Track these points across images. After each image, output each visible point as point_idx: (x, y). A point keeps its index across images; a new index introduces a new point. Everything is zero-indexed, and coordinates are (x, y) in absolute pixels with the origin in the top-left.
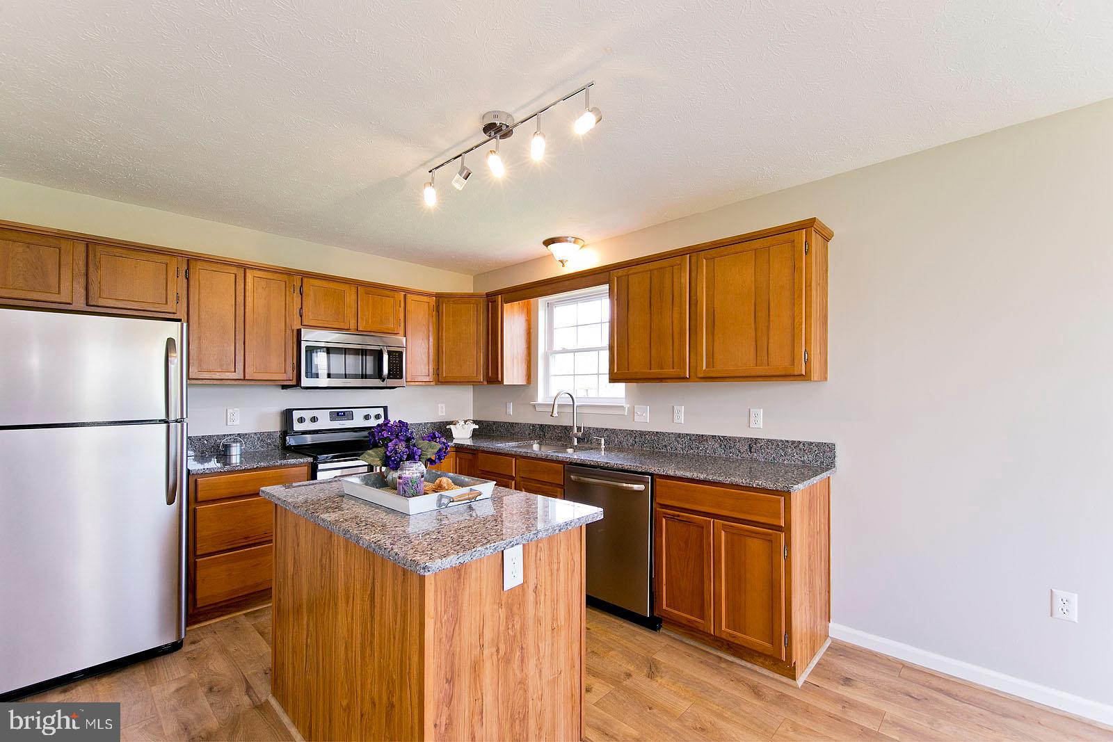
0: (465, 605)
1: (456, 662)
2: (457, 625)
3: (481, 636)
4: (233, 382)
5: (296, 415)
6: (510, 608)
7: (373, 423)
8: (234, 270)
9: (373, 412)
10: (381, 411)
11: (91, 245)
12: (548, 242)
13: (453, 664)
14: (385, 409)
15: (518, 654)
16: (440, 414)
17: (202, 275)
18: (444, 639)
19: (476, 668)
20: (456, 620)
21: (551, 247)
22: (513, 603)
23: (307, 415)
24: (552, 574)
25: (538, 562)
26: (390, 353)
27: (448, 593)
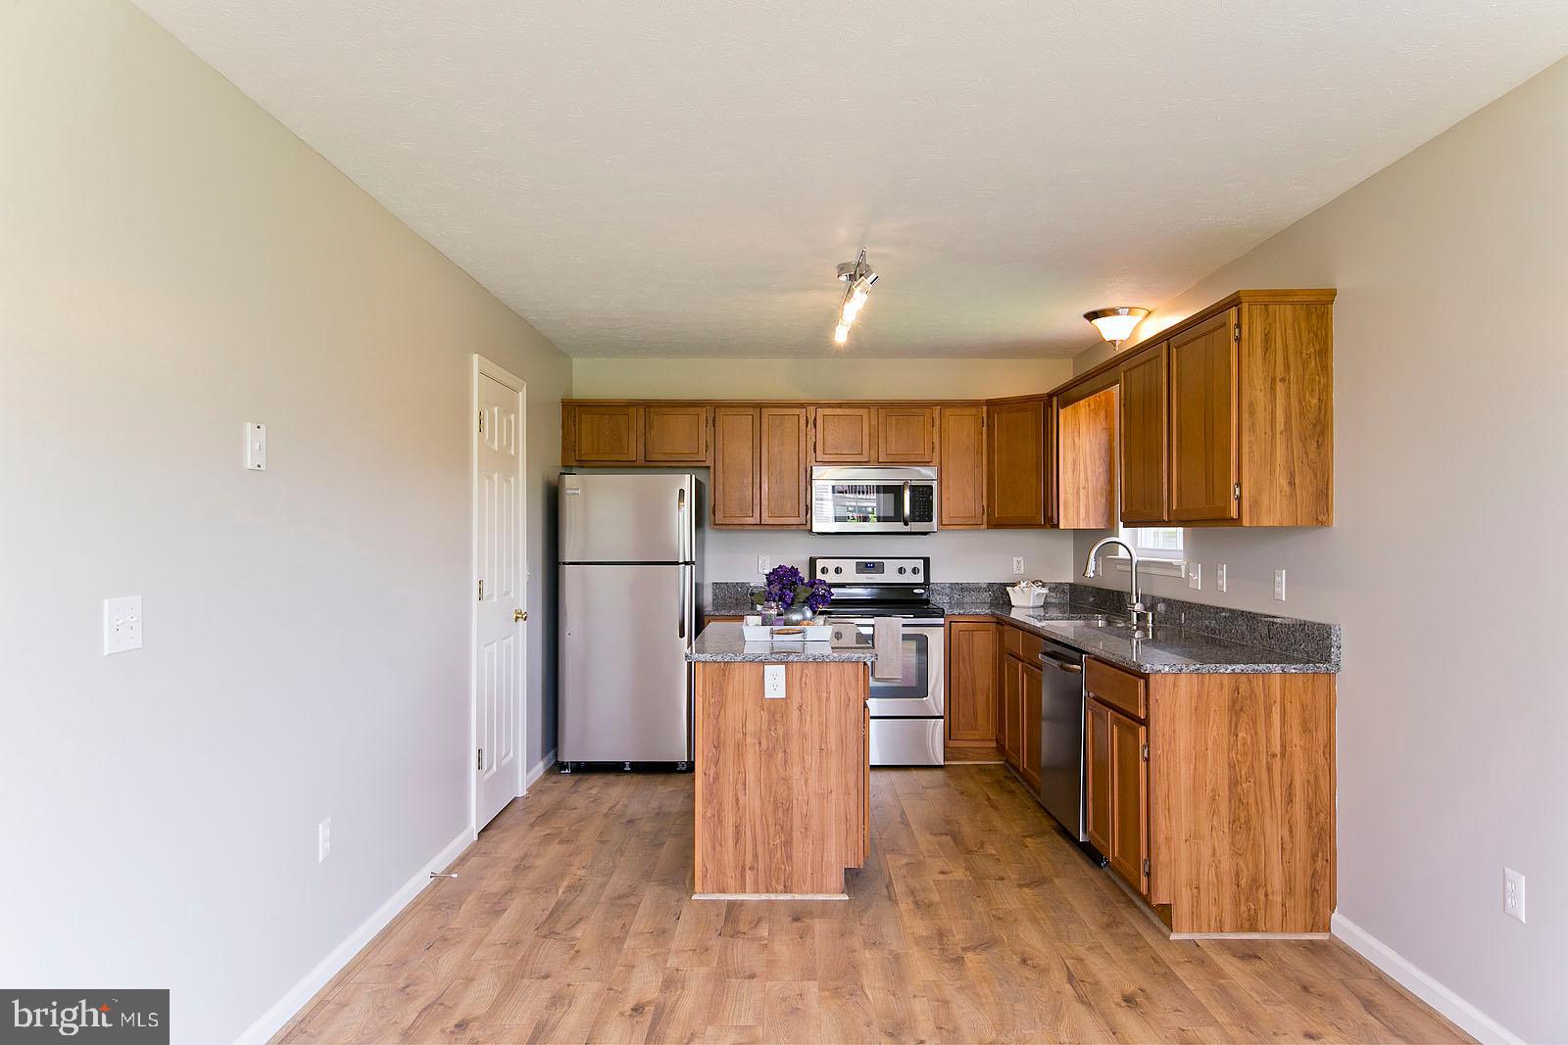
0: (729, 698)
1: (722, 736)
2: (723, 710)
3: (744, 725)
4: (752, 527)
5: (820, 564)
6: (772, 715)
7: (908, 578)
8: (751, 411)
9: (909, 565)
10: (920, 564)
11: (649, 406)
12: (1092, 316)
13: (719, 737)
14: (927, 561)
15: (781, 755)
16: (1016, 571)
17: (726, 420)
18: (712, 716)
19: (740, 748)
20: (722, 705)
21: (1097, 322)
22: (776, 711)
23: (831, 565)
24: (820, 701)
25: (803, 685)
26: (913, 489)
27: (715, 685)
